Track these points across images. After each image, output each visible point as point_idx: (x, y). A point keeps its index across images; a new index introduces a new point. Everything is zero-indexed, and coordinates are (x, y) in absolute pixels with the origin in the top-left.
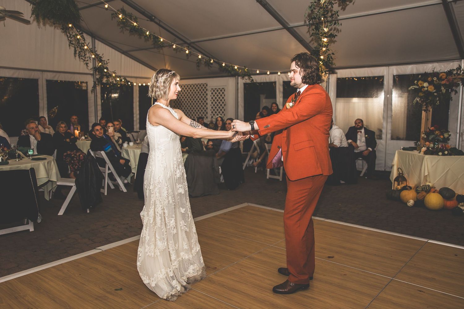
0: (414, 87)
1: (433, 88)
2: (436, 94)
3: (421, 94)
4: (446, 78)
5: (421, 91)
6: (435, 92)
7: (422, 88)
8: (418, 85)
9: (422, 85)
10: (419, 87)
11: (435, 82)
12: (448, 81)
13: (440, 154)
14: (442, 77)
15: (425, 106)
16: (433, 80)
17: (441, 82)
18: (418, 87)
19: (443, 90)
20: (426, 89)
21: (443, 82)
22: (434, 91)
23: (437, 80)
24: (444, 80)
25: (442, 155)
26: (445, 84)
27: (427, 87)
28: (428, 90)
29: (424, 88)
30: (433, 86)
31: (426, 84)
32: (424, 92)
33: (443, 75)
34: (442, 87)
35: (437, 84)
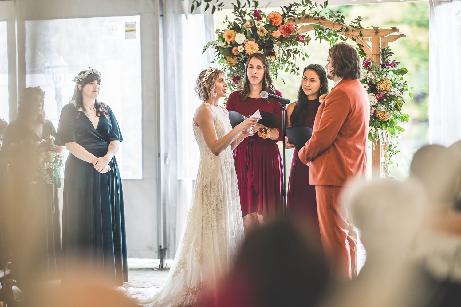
0: (215, 44)
1: (256, 46)
4: (283, 23)
5: (231, 54)
7: (232, 48)
8: (224, 38)
10: (227, 45)
11: (259, 32)
14: (274, 20)
16: (254, 29)
17: (272, 32)
18: (224, 44)
20: (240, 49)
23: (264, 29)
24: (279, 27)
26: (281, 36)
27: (243, 45)
28: (244, 51)
29: (238, 45)
30: (256, 42)
31: (240, 38)
32: (237, 56)
33: (275, 17)
34: (275, 44)
35: (264, 37)
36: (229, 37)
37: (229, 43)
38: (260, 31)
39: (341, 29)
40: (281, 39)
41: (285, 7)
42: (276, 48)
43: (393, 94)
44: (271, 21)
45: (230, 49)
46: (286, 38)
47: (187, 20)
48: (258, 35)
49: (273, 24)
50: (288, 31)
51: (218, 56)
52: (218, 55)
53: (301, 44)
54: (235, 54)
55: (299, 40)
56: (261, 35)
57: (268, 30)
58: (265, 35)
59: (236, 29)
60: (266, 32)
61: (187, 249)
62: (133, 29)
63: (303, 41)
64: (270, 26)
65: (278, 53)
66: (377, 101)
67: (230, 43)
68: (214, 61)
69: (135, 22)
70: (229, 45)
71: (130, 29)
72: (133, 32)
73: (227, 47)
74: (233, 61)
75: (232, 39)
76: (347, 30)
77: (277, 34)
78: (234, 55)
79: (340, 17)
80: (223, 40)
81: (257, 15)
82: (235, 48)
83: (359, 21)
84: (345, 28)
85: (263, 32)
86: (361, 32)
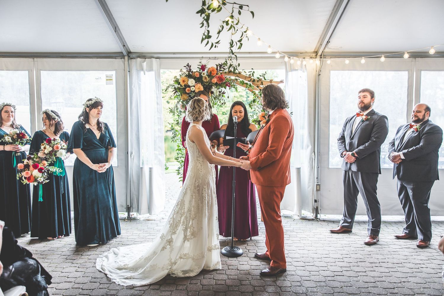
0: (173, 86)
1: (202, 87)
4: (217, 74)
8: (180, 82)
10: (181, 86)
16: (201, 77)
17: (212, 79)
18: (179, 86)
20: (192, 89)
23: (207, 76)
24: (215, 76)
26: (217, 82)
27: (194, 86)
28: (195, 90)
29: (189, 87)
30: (202, 85)
31: (191, 82)
32: (188, 94)
33: (213, 70)
34: (213, 87)
35: (207, 82)
36: (184, 81)
37: (183, 85)
38: (204, 78)
39: (251, 80)
40: (216, 84)
41: (218, 64)
42: (214, 89)
44: (211, 72)
45: (185, 89)
46: (219, 84)
47: (145, 74)
48: (202, 80)
49: (212, 75)
50: (221, 79)
52: (175, 93)
53: (227, 87)
54: (188, 92)
55: (227, 85)
56: (205, 81)
59: (190, 76)
60: (208, 79)
61: (174, 231)
62: (111, 79)
63: (229, 86)
64: (210, 75)
65: (216, 92)
68: (171, 96)
69: (112, 75)
70: (183, 87)
71: (109, 79)
72: (111, 81)
74: (186, 97)
75: (185, 82)
76: (254, 81)
77: (215, 80)
78: (186, 93)
79: (253, 72)
80: (179, 84)
81: (203, 68)
82: (188, 89)
83: (264, 75)
84: (253, 80)
85: (206, 79)
86: (262, 82)
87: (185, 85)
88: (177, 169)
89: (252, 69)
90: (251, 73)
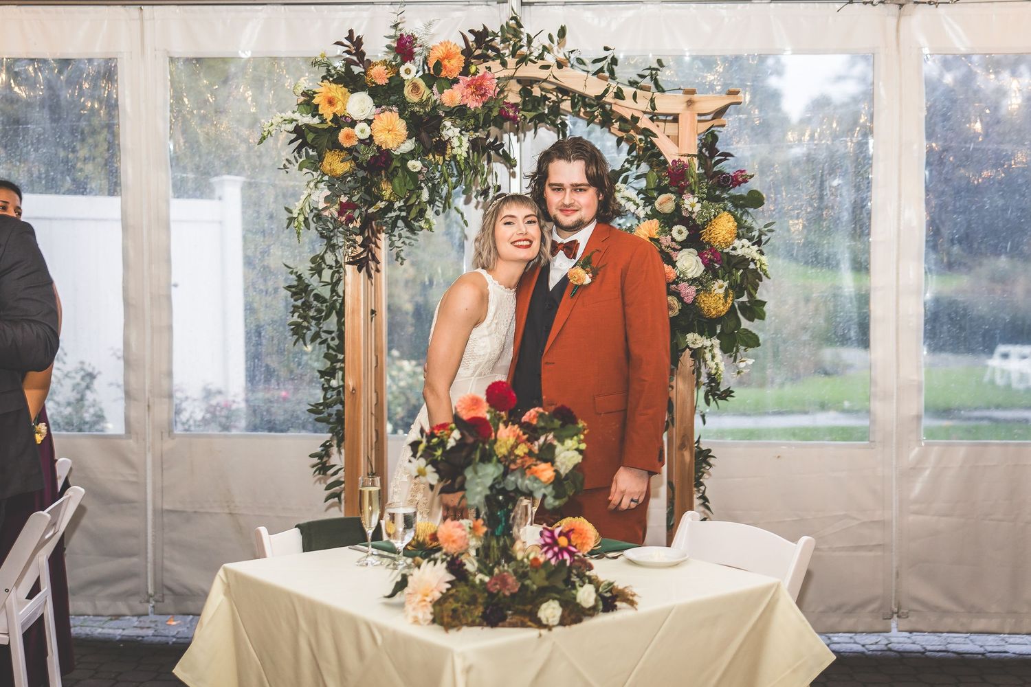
0: (292, 121)
1: (401, 126)
2: (415, 165)
3: (337, 165)
4: (465, 72)
5: (336, 146)
6: (412, 154)
7: (340, 128)
8: (317, 106)
9: (338, 108)
10: (323, 121)
11: (407, 91)
12: (478, 88)
13: (550, 611)
14: (446, 62)
15: (359, 239)
16: (396, 85)
17: (441, 92)
18: (316, 120)
19: (455, 142)
20: (361, 131)
21: (453, 96)
22: (409, 145)
23: (422, 84)
24: (456, 81)
25: (563, 622)
26: (462, 105)
27: (369, 122)
28: (371, 137)
29: (353, 124)
30: (401, 116)
31: (359, 105)
32: (350, 150)
33: (448, 56)
34: (448, 123)
35: (421, 104)
36: (331, 102)
37: (329, 117)
38: (410, 88)
39: (605, 92)
40: (462, 111)
41: (471, 31)
42: (450, 132)
43: (739, 252)
44: (438, 65)
45: (333, 133)
46: (472, 108)
48: (405, 98)
49: (443, 74)
50: (481, 90)
51: (299, 153)
52: (299, 149)
54: (347, 145)
55: (507, 115)
56: (414, 98)
57: (430, 87)
58: (425, 98)
59: (352, 82)
60: (426, 92)
63: (514, 119)
64: (435, 76)
65: (458, 144)
66: (702, 268)
67: (331, 117)
68: (287, 164)
70: (330, 123)
73: (325, 126)
74: (340, 163)
76: (619, 94)
78: (342, 149)
79: (609, 59)
80: (314, 110)
81: (404, 48)
82: (345, 130)
83: (654, 72)
84: (615, 90)
85: (416, 92)
86: (652, 100)
87: (336, 119)
88: (319, 450)
89: (606, 49)
90: (604, 64)
